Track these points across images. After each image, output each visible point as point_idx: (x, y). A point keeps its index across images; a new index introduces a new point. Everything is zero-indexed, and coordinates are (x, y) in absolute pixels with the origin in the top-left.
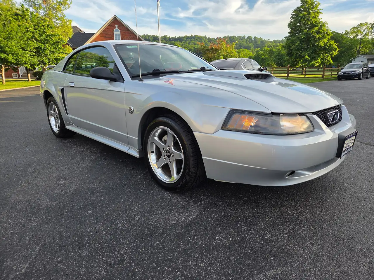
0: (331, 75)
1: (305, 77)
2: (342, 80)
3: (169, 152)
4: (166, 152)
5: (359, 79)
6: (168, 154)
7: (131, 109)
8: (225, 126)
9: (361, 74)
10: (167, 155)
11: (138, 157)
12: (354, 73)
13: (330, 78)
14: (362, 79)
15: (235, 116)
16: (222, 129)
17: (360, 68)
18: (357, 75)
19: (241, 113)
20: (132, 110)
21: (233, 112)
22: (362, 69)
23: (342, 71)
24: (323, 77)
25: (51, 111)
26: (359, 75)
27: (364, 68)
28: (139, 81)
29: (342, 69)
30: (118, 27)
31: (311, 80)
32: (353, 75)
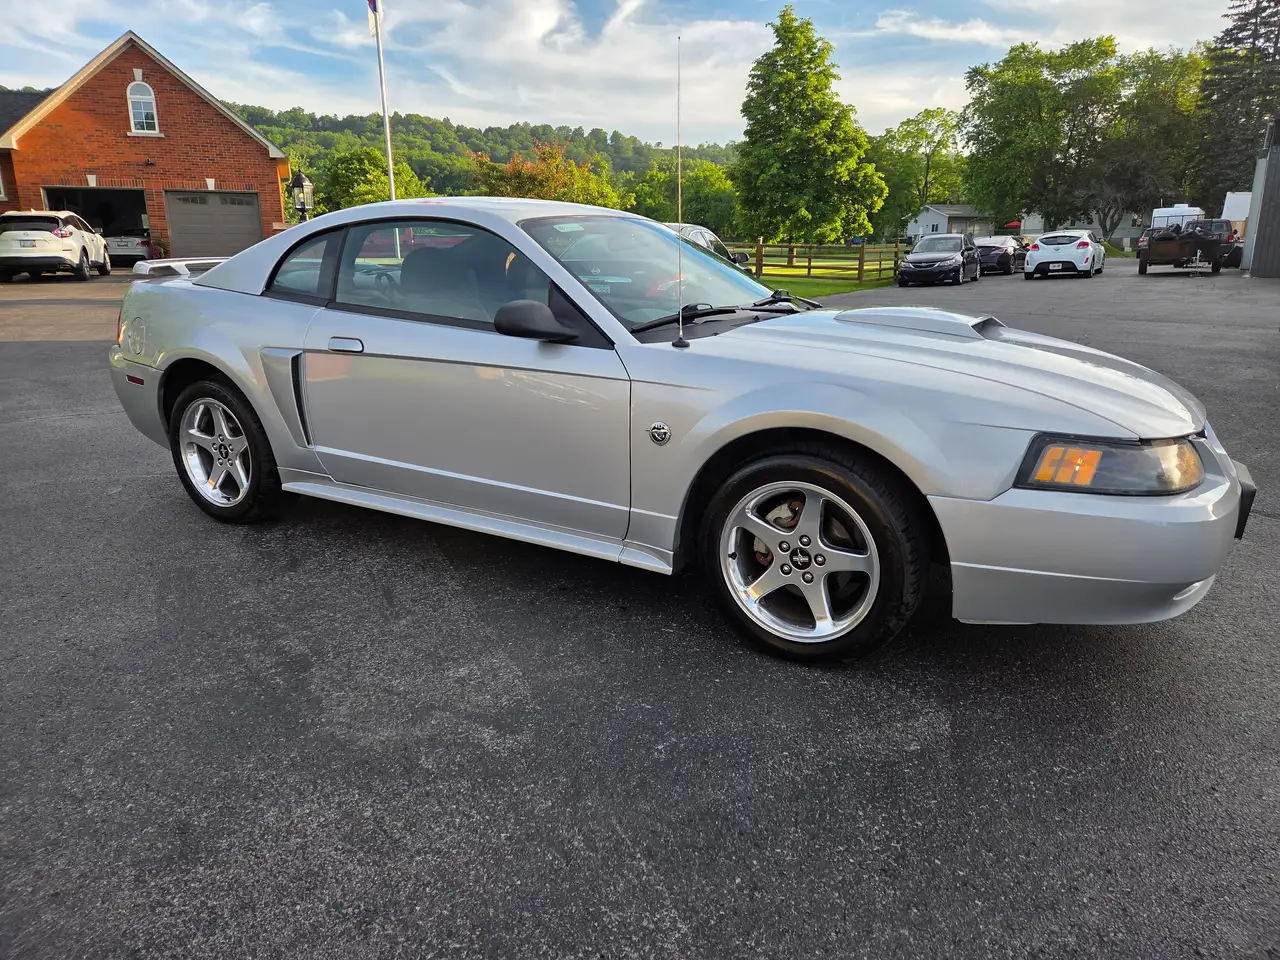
0: (880, 270)
1: (809, 275)
2: (912, 286)
3: (804, 553)
4: (794, 553)
5: (956, 282)
6: (800, 559)
7: (662, 431)
8: (1023, 479)
9: (961, 269)
10: (795, 564)
11: (670, 573)
12: (942, 264)
13: (877, 280)
14: (964, 282)
15: (1053, 452)
16: (1016, 485)
17: (955, 249)
18: (950, 271)
19: (1065, 442)
20: (665, 434)
21: (1042, 441)
22: (962, 254)
23: (910, 257)
24: (859, 277)
25: (192, 431)
26: (956, 270)
27: (967, 250)
28: (674, 345)
29: (907, 253)
30: (145, 77)
31: (827, 285)
32: (940, 272)
